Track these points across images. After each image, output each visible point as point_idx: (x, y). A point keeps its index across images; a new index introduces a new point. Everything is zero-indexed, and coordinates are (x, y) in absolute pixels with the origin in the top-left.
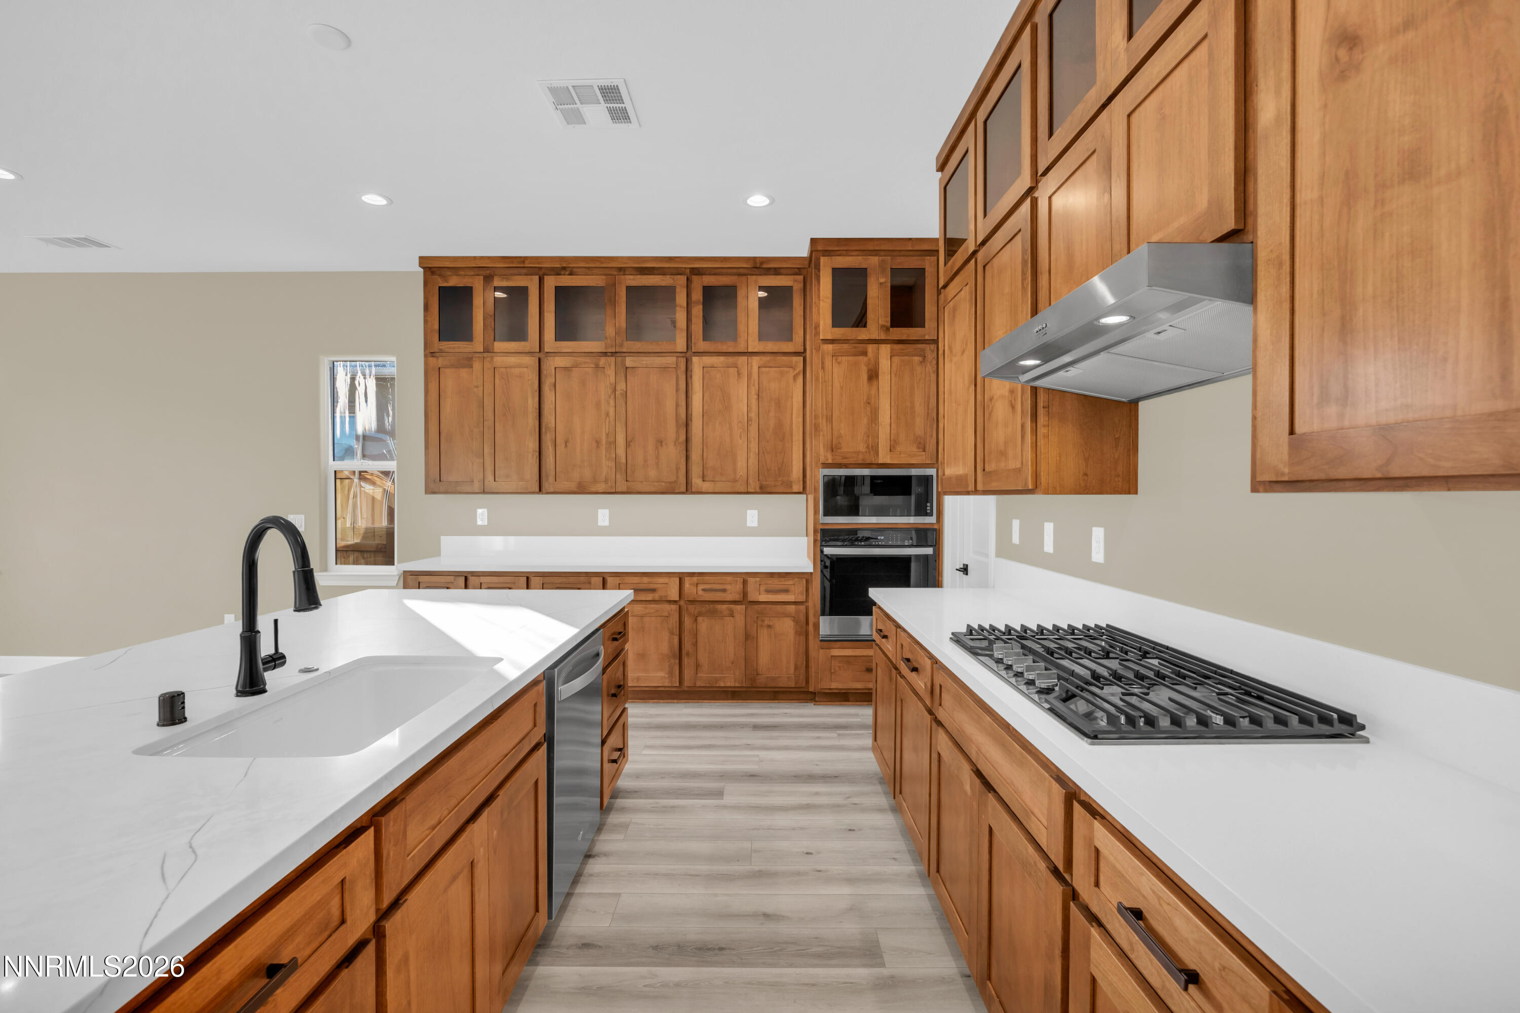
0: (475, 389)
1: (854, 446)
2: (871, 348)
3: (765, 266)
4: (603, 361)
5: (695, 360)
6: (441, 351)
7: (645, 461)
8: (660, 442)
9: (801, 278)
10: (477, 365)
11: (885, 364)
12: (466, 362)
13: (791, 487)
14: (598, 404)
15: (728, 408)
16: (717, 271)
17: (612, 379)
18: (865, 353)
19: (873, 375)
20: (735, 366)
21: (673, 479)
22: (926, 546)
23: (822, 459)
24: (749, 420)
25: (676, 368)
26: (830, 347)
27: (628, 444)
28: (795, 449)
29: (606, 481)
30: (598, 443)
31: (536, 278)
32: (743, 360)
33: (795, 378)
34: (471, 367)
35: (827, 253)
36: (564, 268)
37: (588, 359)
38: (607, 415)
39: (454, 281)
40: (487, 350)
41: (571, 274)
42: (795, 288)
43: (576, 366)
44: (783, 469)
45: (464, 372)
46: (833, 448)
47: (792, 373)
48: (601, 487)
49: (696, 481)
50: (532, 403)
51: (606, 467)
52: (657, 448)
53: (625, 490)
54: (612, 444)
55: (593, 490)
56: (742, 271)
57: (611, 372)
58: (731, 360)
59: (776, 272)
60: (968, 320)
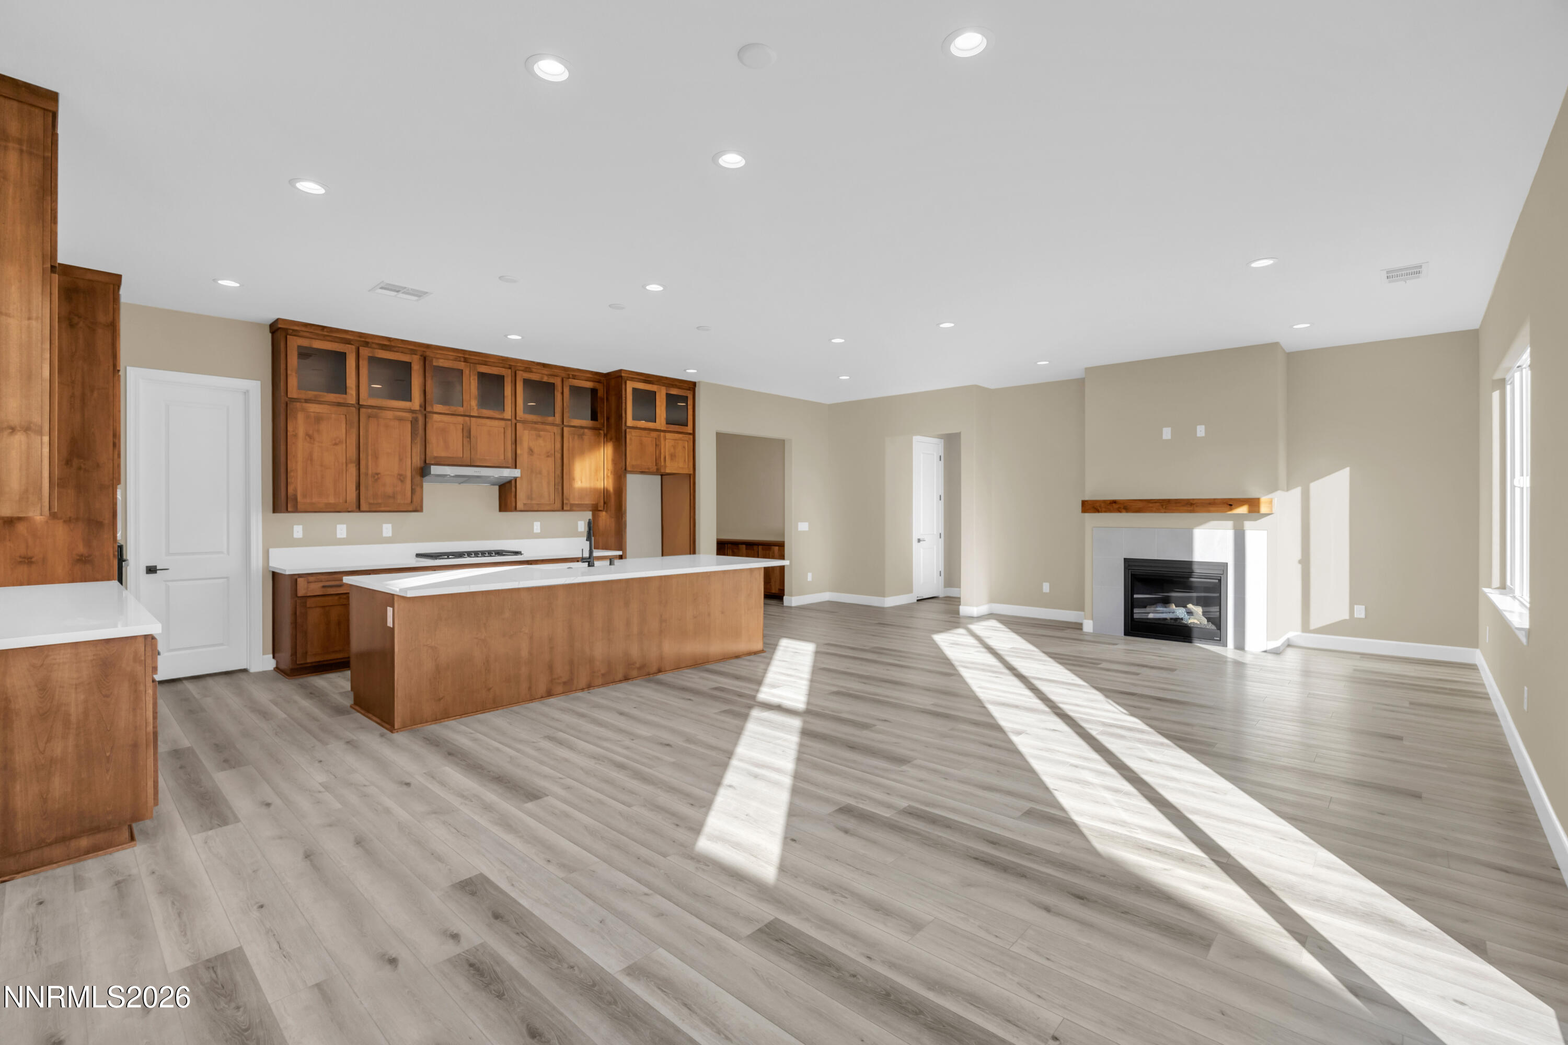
60: (344, 431)
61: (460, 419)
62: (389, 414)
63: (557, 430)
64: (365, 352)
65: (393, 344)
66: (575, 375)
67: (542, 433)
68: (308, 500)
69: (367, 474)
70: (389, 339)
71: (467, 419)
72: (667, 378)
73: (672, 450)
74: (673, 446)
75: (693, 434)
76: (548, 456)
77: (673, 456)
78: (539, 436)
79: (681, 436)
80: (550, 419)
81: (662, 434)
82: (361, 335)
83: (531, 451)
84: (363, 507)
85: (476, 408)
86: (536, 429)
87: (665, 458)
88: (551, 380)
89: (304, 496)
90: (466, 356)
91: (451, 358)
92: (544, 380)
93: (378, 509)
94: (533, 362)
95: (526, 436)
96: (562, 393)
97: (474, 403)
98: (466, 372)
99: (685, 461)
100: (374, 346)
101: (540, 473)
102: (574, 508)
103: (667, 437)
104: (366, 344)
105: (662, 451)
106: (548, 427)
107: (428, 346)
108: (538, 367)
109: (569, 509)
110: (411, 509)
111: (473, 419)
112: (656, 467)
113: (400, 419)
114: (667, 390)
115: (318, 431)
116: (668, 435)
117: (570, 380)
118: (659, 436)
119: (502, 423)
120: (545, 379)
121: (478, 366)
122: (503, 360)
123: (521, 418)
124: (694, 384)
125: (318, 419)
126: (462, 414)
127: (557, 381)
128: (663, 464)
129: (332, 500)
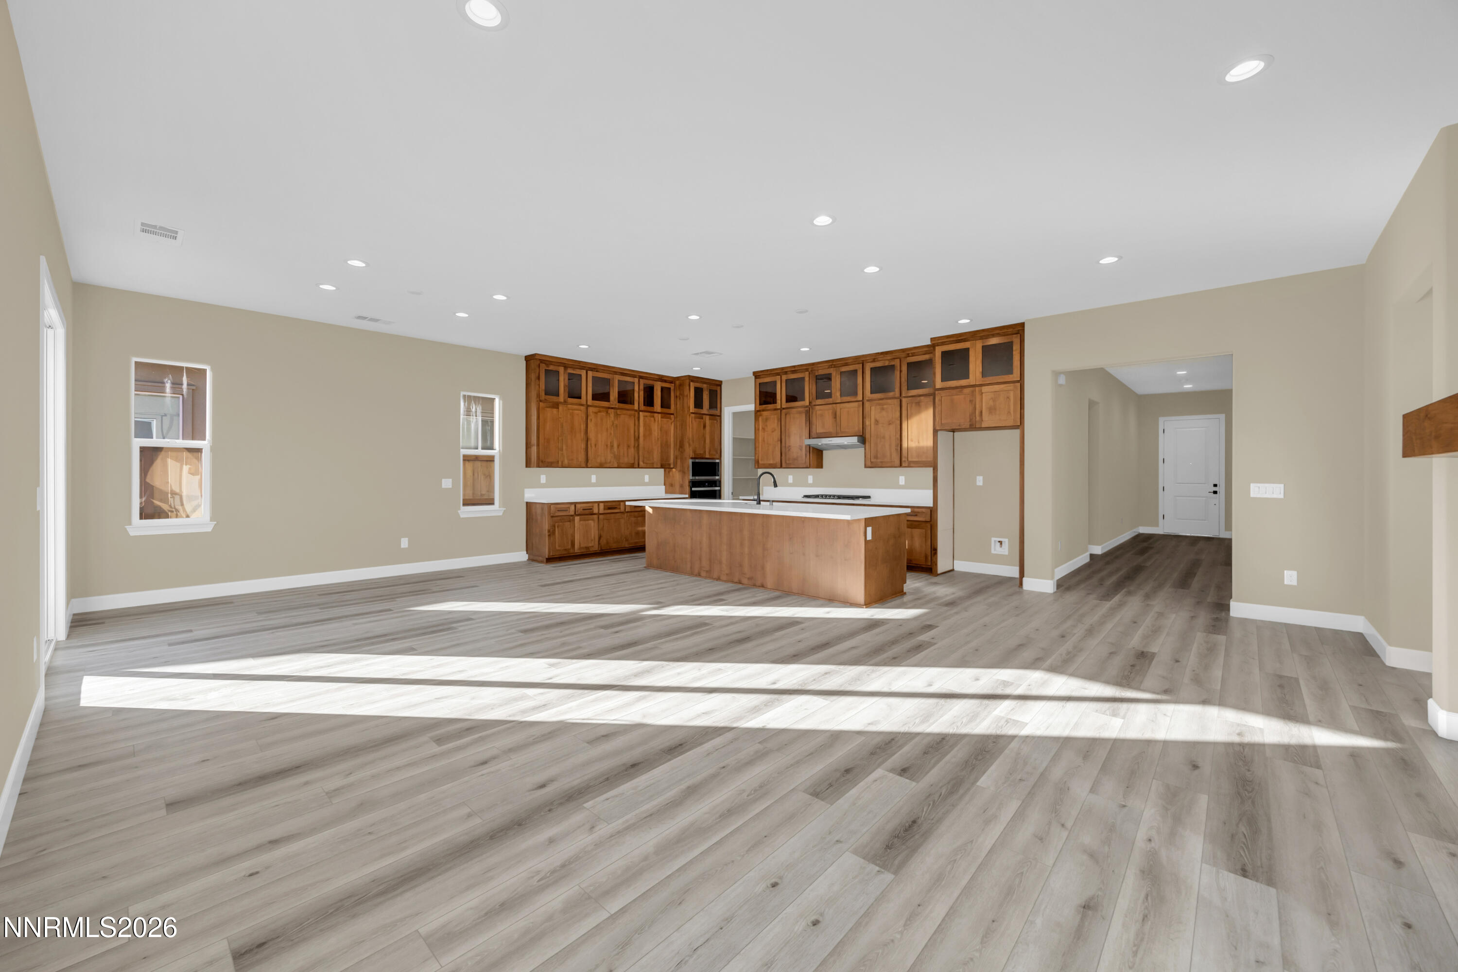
0: (560, 419)
1: (700, 451)
2: (704, 416)
3: (663, 379)
4: (610, 411)
5: (641, 413)
6: (545, 399)
7: (624, 454)
8: (629, 446)
9: (673, 385)
10: (561, 408)
11: (708, 422)
12: (556, 406)
13: (670, 466)
14: (607, 429)
15: (650, 434)
16: (649, 378)
17: (613, 419)
18: (702, 418)
19: (705, 427)
20: (653, 417)
21: (633, 462)
22: (716, 486)
23: (691, 456)
24: (658, 439)
25: (634, 416)
26: (693, 415)
27: (618, 446)
28: (671, 451)
29: (610, 463)
30: (607, 446)
31: (585, 371)
32: (656, 415)
33: (671, 423)
34: (558, 408)
35: (692, 381)
36: (595, 368)
37: (604, 409)
38: (611, 434)
39: (551, 368)
40: (565, 402)
41: (597, 371)
42: (672, 388)
43: (600, 412)
44: (668, 458)
45: (555, 411)
46: (694, 452)
47: (670, 421)
48: (608, 465)
49: (641, 463)
50: (583, 427)
51: (610, 457)
52: (627, 449)
53: (617, 466)
54: (612, 446)
55: (605, 466)
56: (655, 379)
57: (612, 416)
58: (652, 414)
59: (665, 381)
60: (776, 424)
61: (830, 406)
62: (794, 410)
63: (897, 402)
64: (784, 377)
65: (796, 369)
66: (914, 353)
67: (885, 406)
68: (762, 462)
69: (786, 447)
70: (794, 367)
71: (834, 405)
72: (983, 330)
73: (991, 403)
74: (992, 398)
75: (1021, 381)
76: (890, 424)
77: (992, 410)
78: (883, 409)
79: (1002, 386)
80: (891, 394)
81: (977, 389)
82: (783, 369)
83: (877, 422)
84: (784, 465)
85: (839, 397)
86: (880, 404)
87: (981, 412)
88: (892, 363)
89: (761, 460)
90: (834, 363)
91: (827, 367)
92: (886, 365)
93: (790, 467)
94: (878, 353)
95: (874, 412)
96: (901, 371)
97: (838, 394)
98: (834, 374)
99: (1009, 412)
100: (789, 373)
101: (884, 437)
102: (912, 465)
103: (983, 391)
104: (786, 373)
105: (977, 406)
106: (889, 401)
107: (813, 364)
108: (882, 356)
109: (907, 465)
110: (804, 467)
111: (838, 405)
112: (969, 424)
113: (800, 413)
114: (983, 343)
115: (766, 426)
116: (985, 389)
117: (908, 358)
118: (973, 393)
119: (857, 403)
120: (887, 363)
121: (840, 368)
122: (856, 359)
123: (869, 398)
124: (1022, 325)
125: (767, 419)
126: (832, 403)
127: (897, 363)
128: (978, 418)
129: (771, 462)
